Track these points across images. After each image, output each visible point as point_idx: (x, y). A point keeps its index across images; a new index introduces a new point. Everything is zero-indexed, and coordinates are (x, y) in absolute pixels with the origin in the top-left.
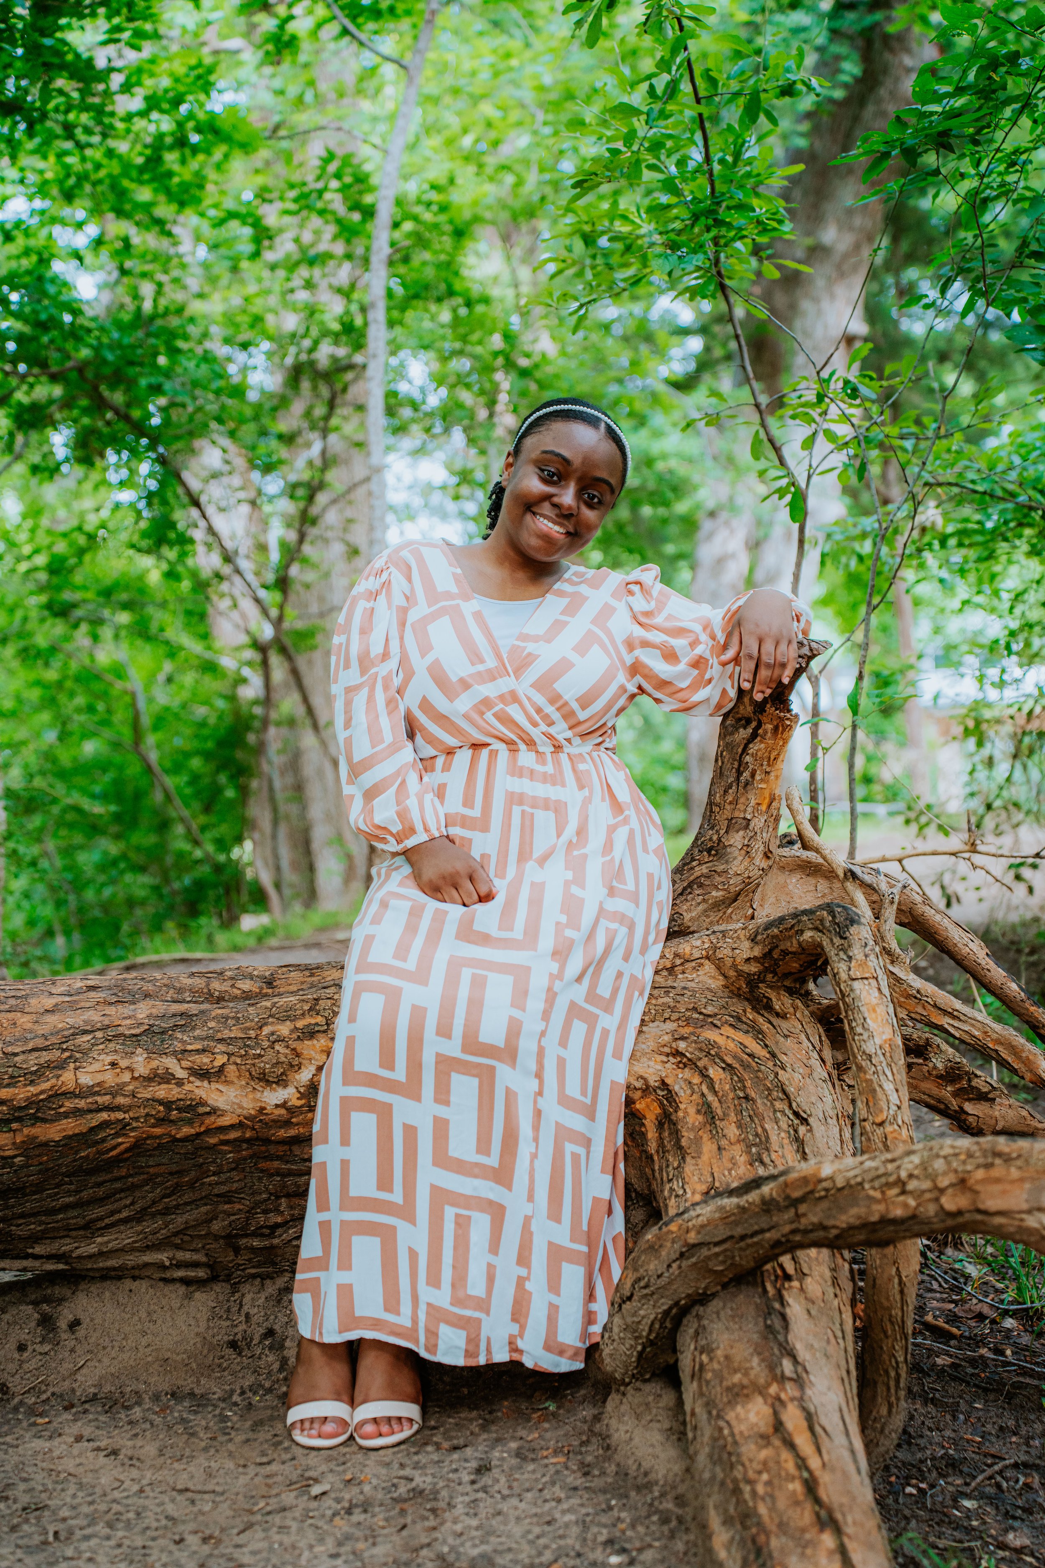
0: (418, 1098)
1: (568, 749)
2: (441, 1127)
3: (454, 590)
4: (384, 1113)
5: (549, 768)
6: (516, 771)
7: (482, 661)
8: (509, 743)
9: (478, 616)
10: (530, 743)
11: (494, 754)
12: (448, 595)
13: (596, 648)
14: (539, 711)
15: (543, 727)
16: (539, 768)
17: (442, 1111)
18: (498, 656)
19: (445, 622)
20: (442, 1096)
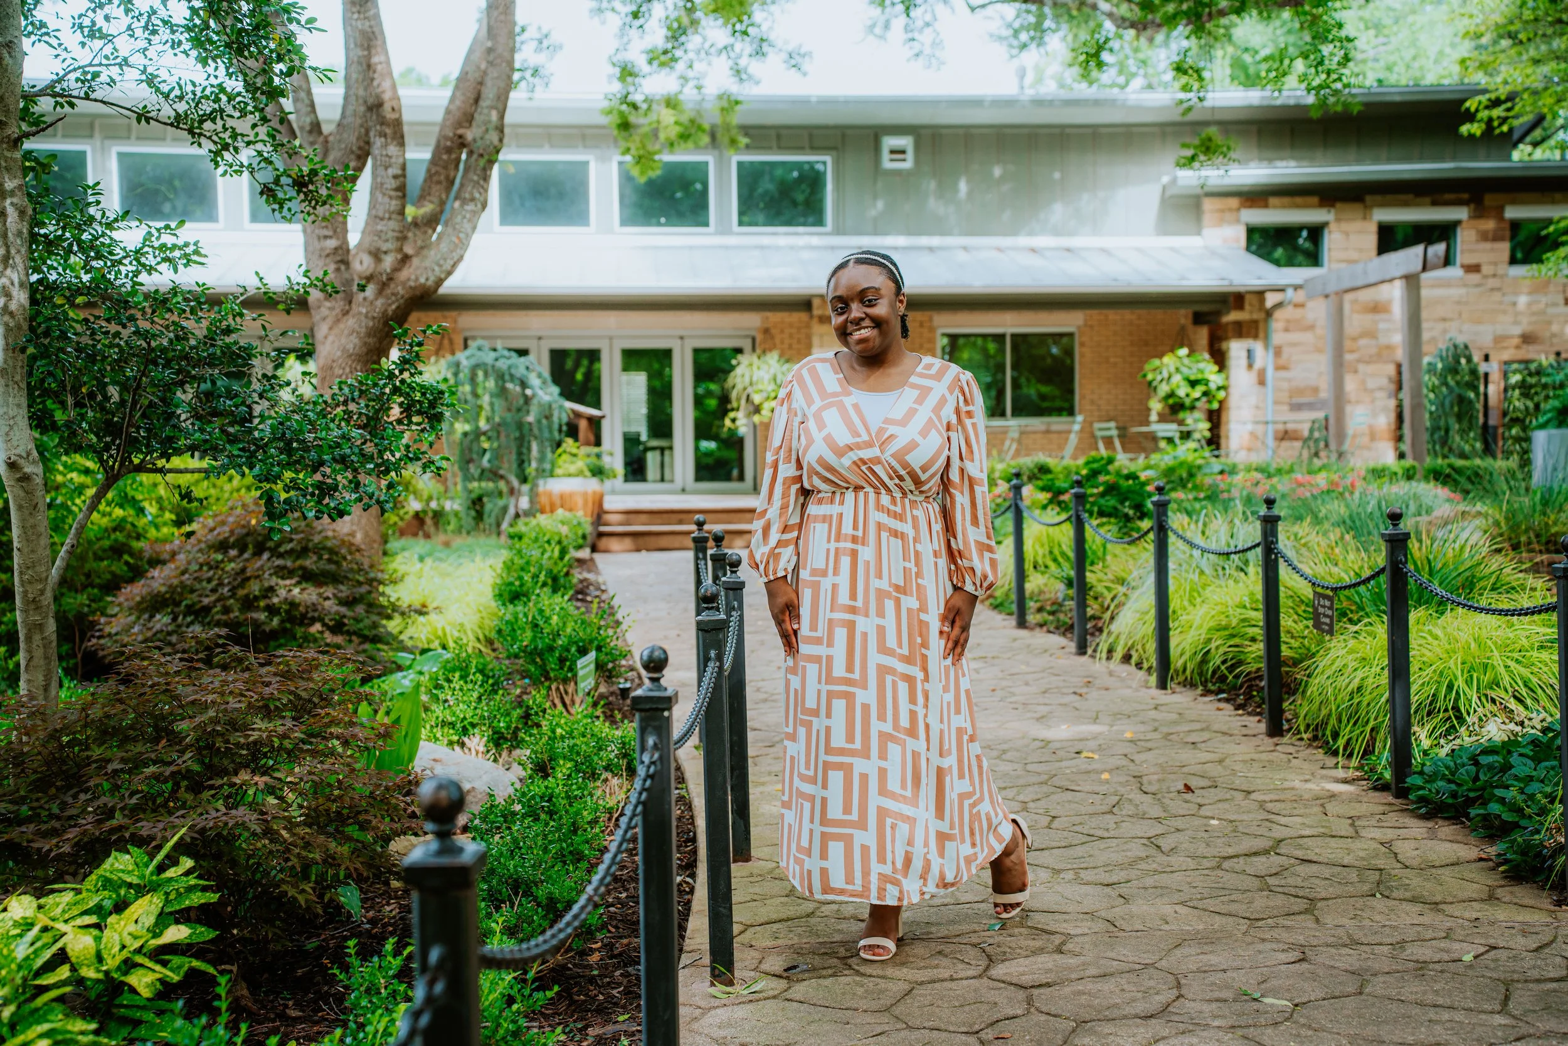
0: (868, 758)
1: (910, 496)
2: (883, 773)
3: (839, 389)
4: (847, 769)
5: (898, 509)
6: (879, 507)
7: (859, 436)
8: (875, 487)
9: (856, 407)
10: (888, 490)
11: (866, 494)
12: (835, 395)
13: (934, 432)
14: (895, 472)
15: (897, 481)
16: (892, 508)
17: (883, 764)
18: (870, 435)
19: (834, 410)
20: (883, 756)
